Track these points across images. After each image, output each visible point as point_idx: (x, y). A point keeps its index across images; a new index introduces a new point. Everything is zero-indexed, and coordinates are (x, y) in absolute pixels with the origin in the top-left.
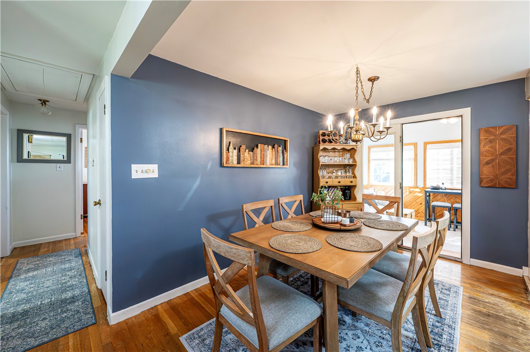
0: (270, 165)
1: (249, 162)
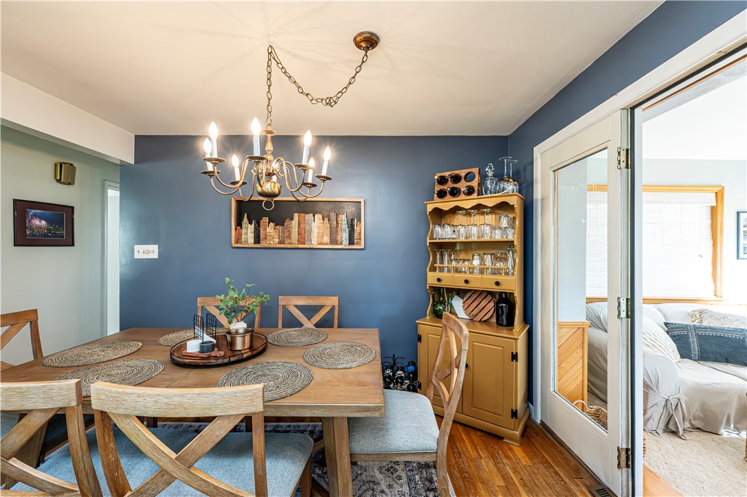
0: (320, 244)
1: (277, 240)
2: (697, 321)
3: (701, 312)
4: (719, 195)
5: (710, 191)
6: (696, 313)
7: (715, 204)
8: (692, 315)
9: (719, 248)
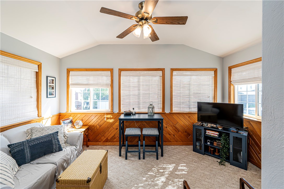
2: (29, 135)
3: (32, 129)
4: (40, 67)
5: (35, 64)
6: (29, 130)
7: (38, 71)
8: (27, 133)
9: (40, 93)
